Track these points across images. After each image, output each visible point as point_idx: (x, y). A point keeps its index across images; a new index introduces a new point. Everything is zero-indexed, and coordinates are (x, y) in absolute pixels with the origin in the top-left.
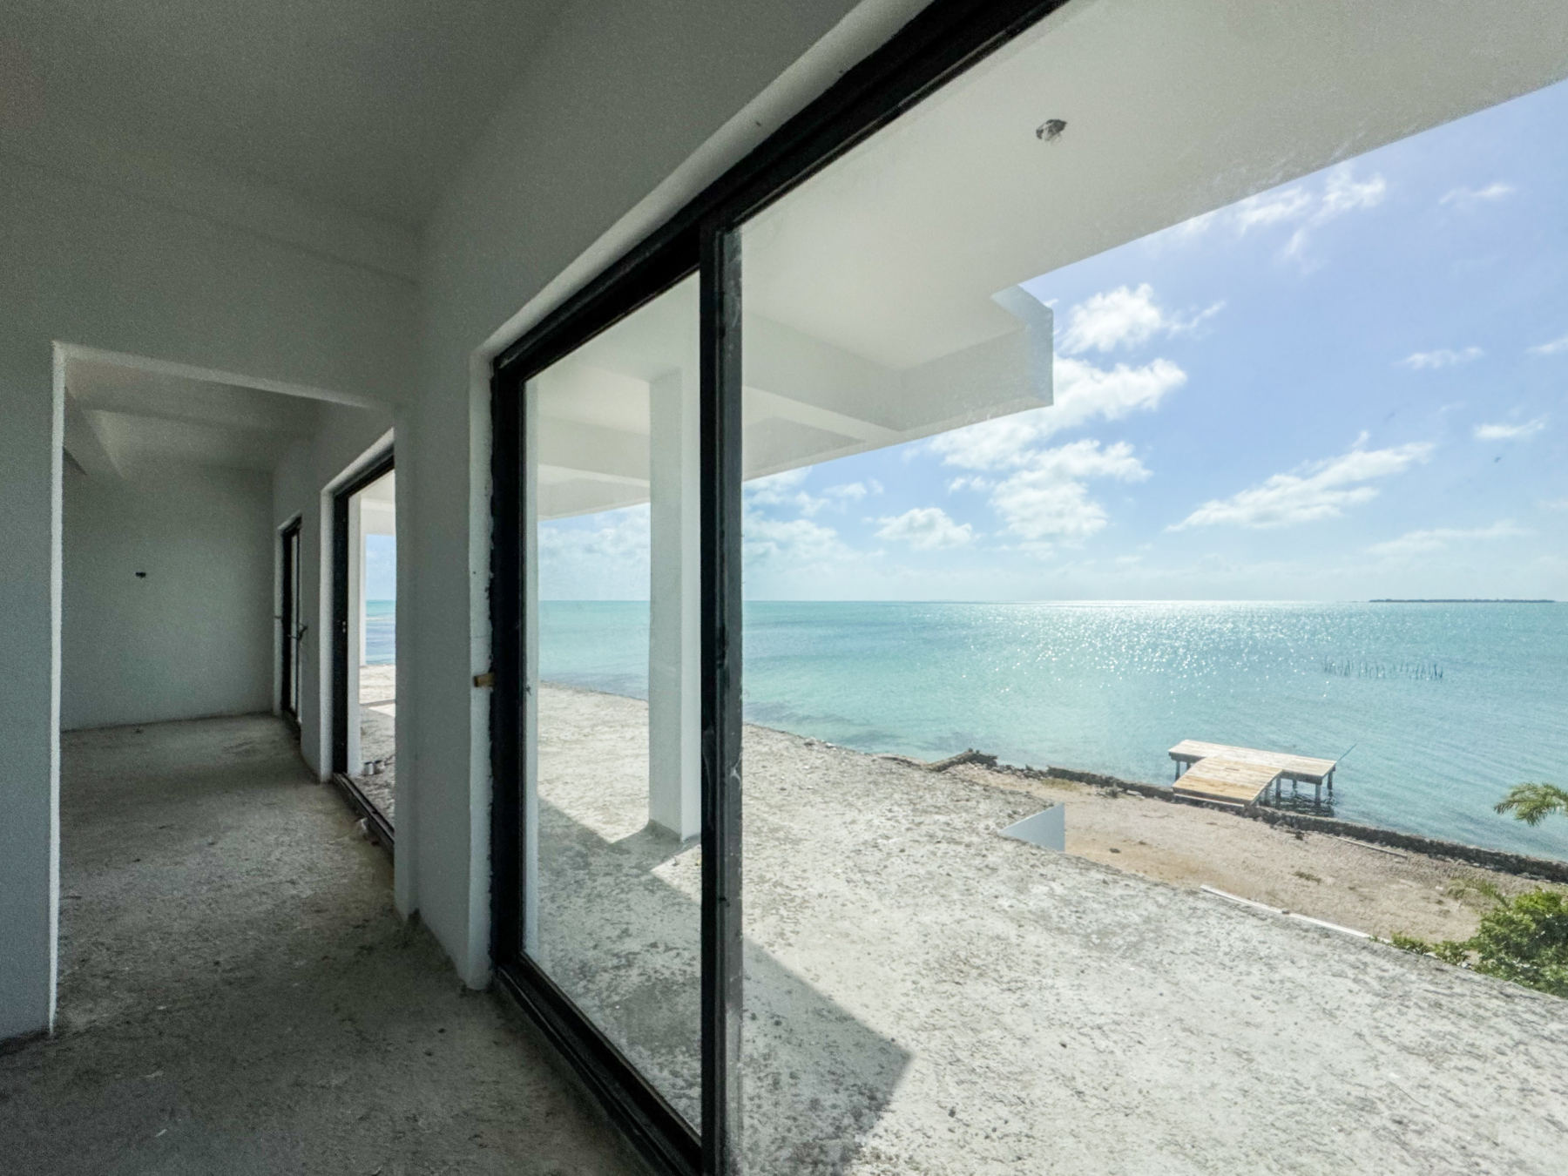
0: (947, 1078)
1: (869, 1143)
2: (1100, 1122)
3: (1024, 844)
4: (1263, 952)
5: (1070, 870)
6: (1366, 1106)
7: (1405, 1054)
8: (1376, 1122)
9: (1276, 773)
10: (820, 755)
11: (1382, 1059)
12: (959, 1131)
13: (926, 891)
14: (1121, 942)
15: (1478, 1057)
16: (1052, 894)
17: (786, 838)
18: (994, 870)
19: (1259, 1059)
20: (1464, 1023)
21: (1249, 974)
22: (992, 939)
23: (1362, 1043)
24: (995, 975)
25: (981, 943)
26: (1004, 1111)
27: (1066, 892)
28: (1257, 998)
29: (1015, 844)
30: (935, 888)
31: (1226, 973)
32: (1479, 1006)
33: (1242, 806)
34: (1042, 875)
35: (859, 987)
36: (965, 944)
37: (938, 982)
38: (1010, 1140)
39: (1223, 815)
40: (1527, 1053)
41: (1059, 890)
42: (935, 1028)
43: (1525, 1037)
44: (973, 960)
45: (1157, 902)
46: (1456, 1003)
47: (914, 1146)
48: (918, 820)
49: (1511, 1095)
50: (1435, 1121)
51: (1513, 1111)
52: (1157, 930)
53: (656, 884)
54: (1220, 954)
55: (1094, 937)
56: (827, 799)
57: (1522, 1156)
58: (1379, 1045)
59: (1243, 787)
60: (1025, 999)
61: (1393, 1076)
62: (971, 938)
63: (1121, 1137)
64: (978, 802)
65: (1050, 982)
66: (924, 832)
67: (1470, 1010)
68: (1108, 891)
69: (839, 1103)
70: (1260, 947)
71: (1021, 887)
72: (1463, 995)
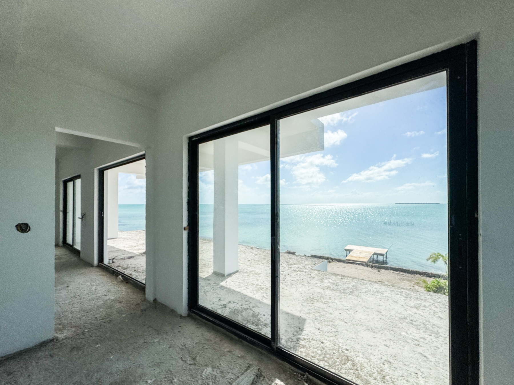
0: (316, 323)
1: (302, 337)
2: (352, 327)
3: (320, 271)
4: (380, 291)
5: (332, 276)
6: (405, 318)
7: (412, 308)
8: (407, 321)
9: (373, 253)
10: (256, 251)
11: (407, 309)
12: (321, 333)
13: (298, 284)
14: (348, 291)
15: (426, 307)
16: (329, 282)
17: (255, 274)
18: (314, 278)
19: (382, 312)
20: (423, 301)
21: (378, 296)
22: (318, 293)
23: (403, 307)
24: (321, 301)
25: (316, 294)
26: (330, 328)
27: (333, 281)
28: (380, 300)
29: (317, 271)
30: (300, 283)
31: (373, 296)
32: (425, 298)
33: (364, 263)
34: (326, 278)
35: (288, 307)
36: (311, 295)
37: (307, 303)
38: (333, 333)
39: (359, 266)
40: (435, 305)
41: (331, 281)
42: (310, 313)
43: (434, 303)
44: (315, 298)
45: (355, 282)
46: (421, 297)
47: (312, 336)
48: (290, 267)
49: (432, 313)
50: (418, 319)
51: (432, 316)
52: (356, 288)
53: (222, 288)
54: (371, 292)
55: (342, 291)
56: (263, 263)
57: (434, 324)
58: (406, 307)
59: (364, 258)
60: (329, 305)
61: (410, 312)
62: (313, 293)
63: (357, 330)
64: (305, 261)
65: (334, 301)
66: (293, 270)
67: (424, 298)
68: (343, 280)
69: (292, 330)
70: (380, 290)
71: (322, 281)
72: (422, 296)
